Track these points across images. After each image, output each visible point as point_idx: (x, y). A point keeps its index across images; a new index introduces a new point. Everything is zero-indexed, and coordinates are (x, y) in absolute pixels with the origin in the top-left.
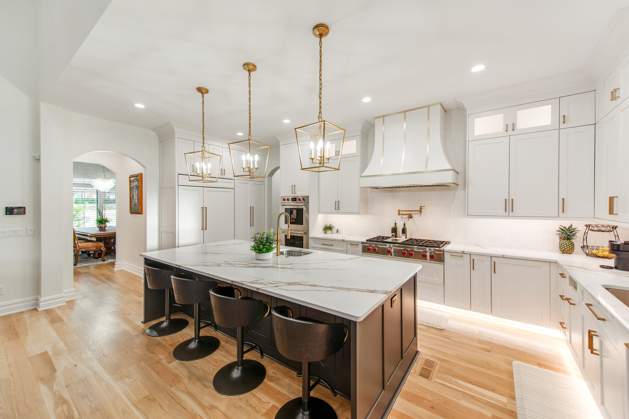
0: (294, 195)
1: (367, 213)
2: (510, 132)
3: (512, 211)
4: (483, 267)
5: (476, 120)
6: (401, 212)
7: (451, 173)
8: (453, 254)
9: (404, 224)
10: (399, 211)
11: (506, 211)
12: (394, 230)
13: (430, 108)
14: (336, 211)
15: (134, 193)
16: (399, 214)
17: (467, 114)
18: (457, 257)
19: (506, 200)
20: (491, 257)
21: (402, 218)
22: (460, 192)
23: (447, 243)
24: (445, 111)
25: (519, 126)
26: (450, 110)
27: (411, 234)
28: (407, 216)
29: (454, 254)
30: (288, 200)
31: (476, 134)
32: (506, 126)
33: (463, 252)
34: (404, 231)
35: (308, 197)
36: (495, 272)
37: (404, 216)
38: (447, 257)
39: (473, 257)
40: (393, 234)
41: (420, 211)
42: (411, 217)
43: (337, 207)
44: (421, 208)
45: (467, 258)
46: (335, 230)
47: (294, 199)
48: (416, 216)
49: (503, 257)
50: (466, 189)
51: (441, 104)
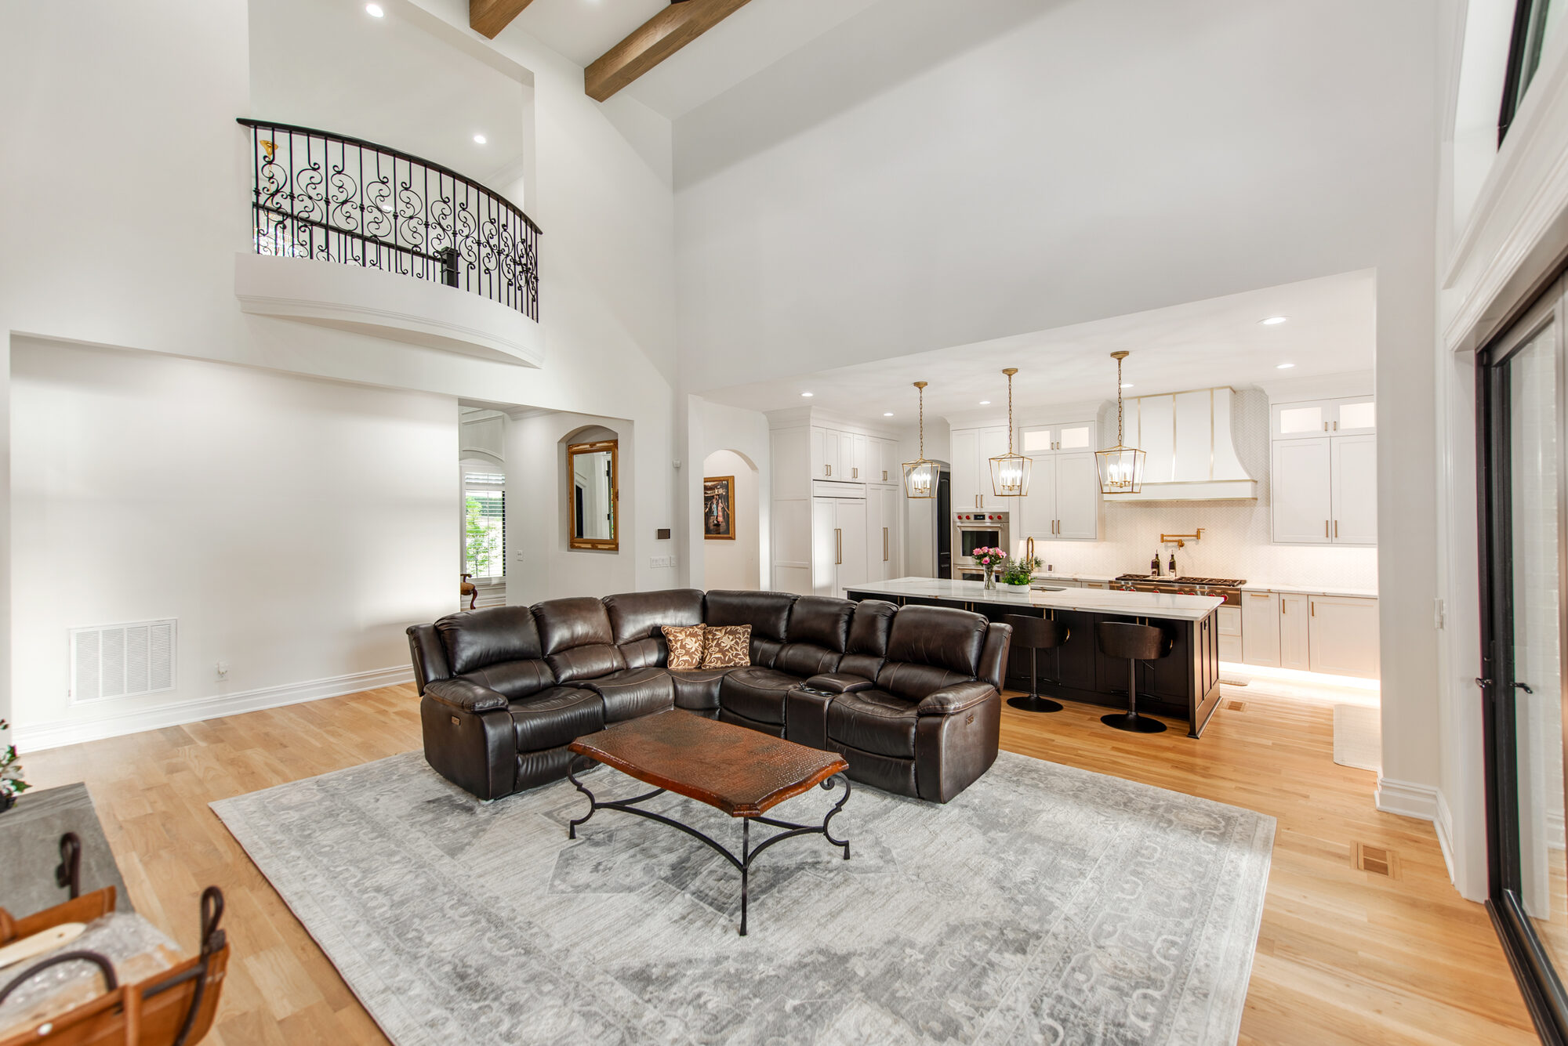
0: (978, 511)
1: (1104, 539)
2: (1331, 432)
3: (1336, 536)
4: (1297, 609)
5: (1283, 413)
6: (1165, 538)
7: (1249, 485)
8: (1253, 593)
9: (1172, 556)
10: (1162, 536)
11: (1327, 536)
12: (1156, 565)
13: (1215, 391)
14: (1054, 536)
15: (715, 506)
16: (1163, 541)
17: (1270, 403)
18: (1260, 598)
19: (1327, 521)
20: (1308, 595)
21: (1166, 547)
22: (1260, 509)
23: (1242, 582)
24: (1234, 392)
25: (1342, 426)
26: (1242, 391)
27: (1182, 571)
28: (1176, 544)
29: (1256, 593)
30: (968, 518)
31: (1283, 431)
32: (1324, 424)
33: (1269, 591)
34: (1172, 566)
35: (1008, 513)
36: (1313, 615)
37: (1170, 544)
38: (1245, 598)
39: (1282, 597)
40: (1154, 570)
41: (1198, 536)
42: (1182, 546)
43: (1056, 530)
44: (1198, 532)
45: (1274, 599)
46: (1045, 566)
47: (979, 517)
48: (1190, 544)
49: (1324, 595)
50: (1269, 505)
51: (1231, 389)
